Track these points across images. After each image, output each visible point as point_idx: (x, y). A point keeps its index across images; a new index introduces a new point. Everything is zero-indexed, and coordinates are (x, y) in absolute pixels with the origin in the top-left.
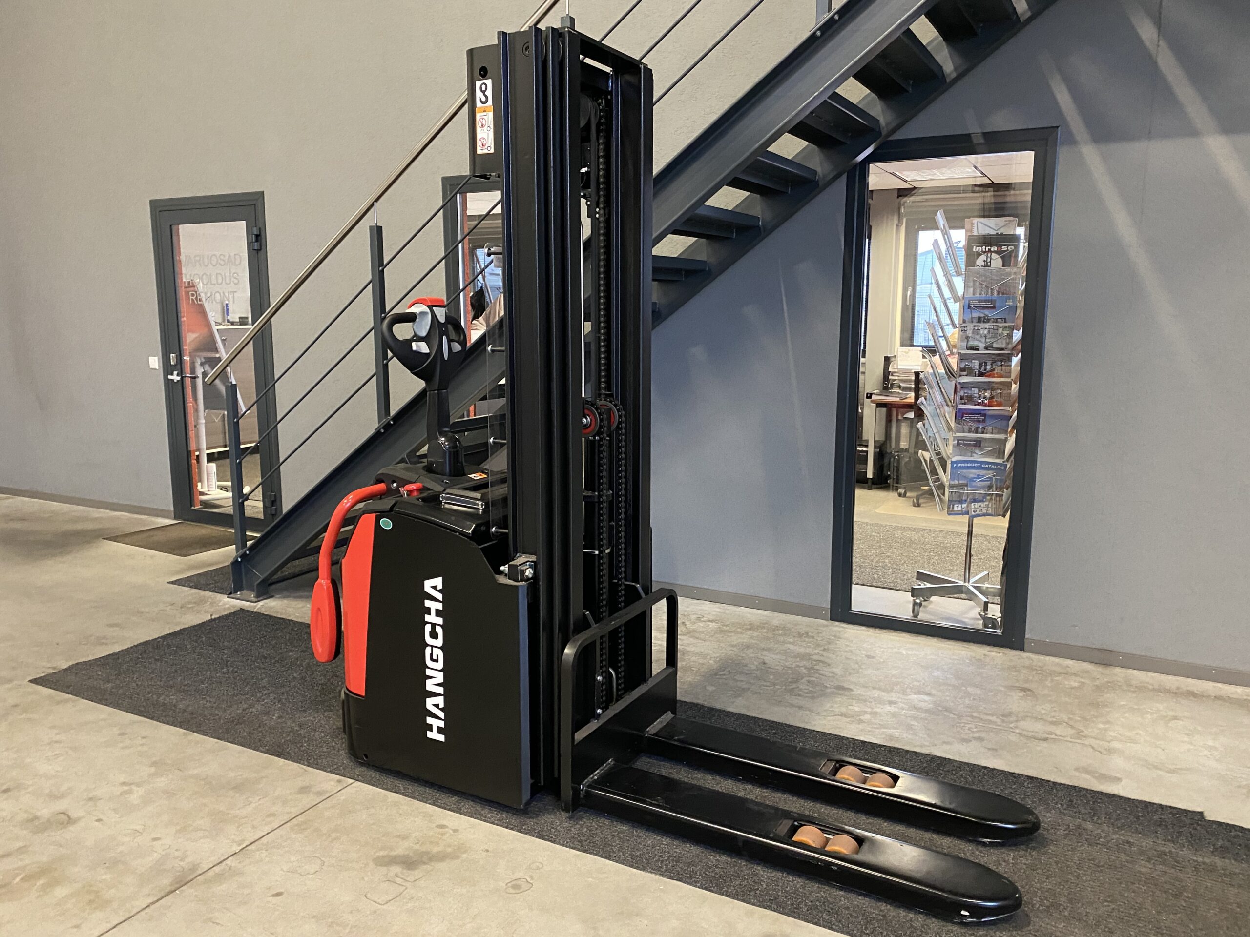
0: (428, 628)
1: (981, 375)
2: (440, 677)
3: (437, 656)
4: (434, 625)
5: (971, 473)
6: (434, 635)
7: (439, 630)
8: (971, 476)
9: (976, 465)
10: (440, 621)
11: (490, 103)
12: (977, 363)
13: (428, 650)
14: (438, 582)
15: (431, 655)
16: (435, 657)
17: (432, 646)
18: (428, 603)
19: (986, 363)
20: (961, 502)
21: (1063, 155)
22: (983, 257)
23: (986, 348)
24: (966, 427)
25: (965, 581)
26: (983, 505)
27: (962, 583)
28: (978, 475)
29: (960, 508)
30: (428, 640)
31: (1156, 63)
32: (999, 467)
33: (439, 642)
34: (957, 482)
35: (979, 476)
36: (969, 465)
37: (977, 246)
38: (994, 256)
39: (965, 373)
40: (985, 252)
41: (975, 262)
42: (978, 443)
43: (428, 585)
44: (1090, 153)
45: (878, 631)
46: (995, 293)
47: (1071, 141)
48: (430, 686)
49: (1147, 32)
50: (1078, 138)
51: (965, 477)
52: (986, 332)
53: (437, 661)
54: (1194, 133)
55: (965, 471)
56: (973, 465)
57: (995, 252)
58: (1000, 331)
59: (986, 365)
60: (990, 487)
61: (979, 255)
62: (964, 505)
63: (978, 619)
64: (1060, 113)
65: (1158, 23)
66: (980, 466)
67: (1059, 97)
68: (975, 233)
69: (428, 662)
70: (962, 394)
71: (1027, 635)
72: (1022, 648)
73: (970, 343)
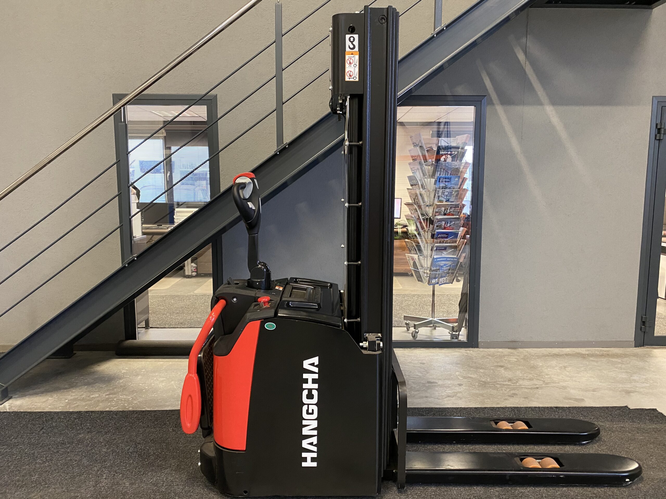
0: (305, 393)
1: (445, 214)
2: (315, 424)
3: (313, 410)
4: (310, 390)
5: (442, 263)
6: (310, 396)
7: (315, 393)
8: (442, 265)
9: (444, 259)
10: (316, 386)
11: (357, 49)
12: (443, 209)
13: (305, 408)
14: (316, 360)
15: (307, 411)
16: (310, 411)
17: (308, 405)
18: (305, 376)
20: (435, 278)
21: (489, 110)
22: (444, 157)
23: (446, 201)
24: (438, 241)
25: (432, 318)
26: (445, 278)
27: (431, 319)
29: (434, 281)
30: (305, 400)
31: (525, 71)
32: (454, 259)
33: (315, 400)
34: (435, 268)
35: (445, 265)
36: (441, 259)
38: (449, 156)
39: (437, 214)
40: (445, 154)
41: (440, 159)
42: (445, 248)
43: (306, 364)
44: (500, 109)
46: (449, 174)
47: (491, 103)
48: (305, 431)
49: (521, 57)
50: (494, 102)
51: (440, 266)
52: (447, 193)
53: (312, 413)
54: (541, 104)
55: (439, 262)
56: (443, 259)
57: (449, 154)
58: (453, 192)
59: (447, 210)
60: (449, 270)
61: (442, 155)
62: (437, 280)
63: (448, 336)
64: (487, 90)
65: (525, 53)
66: (446, 259)
67: (485, 81)
68: (440, 145)
69: (305, 415)
70: (437, 224)
71: (479, 340)
72: (477, 347)
73: (440, 199)
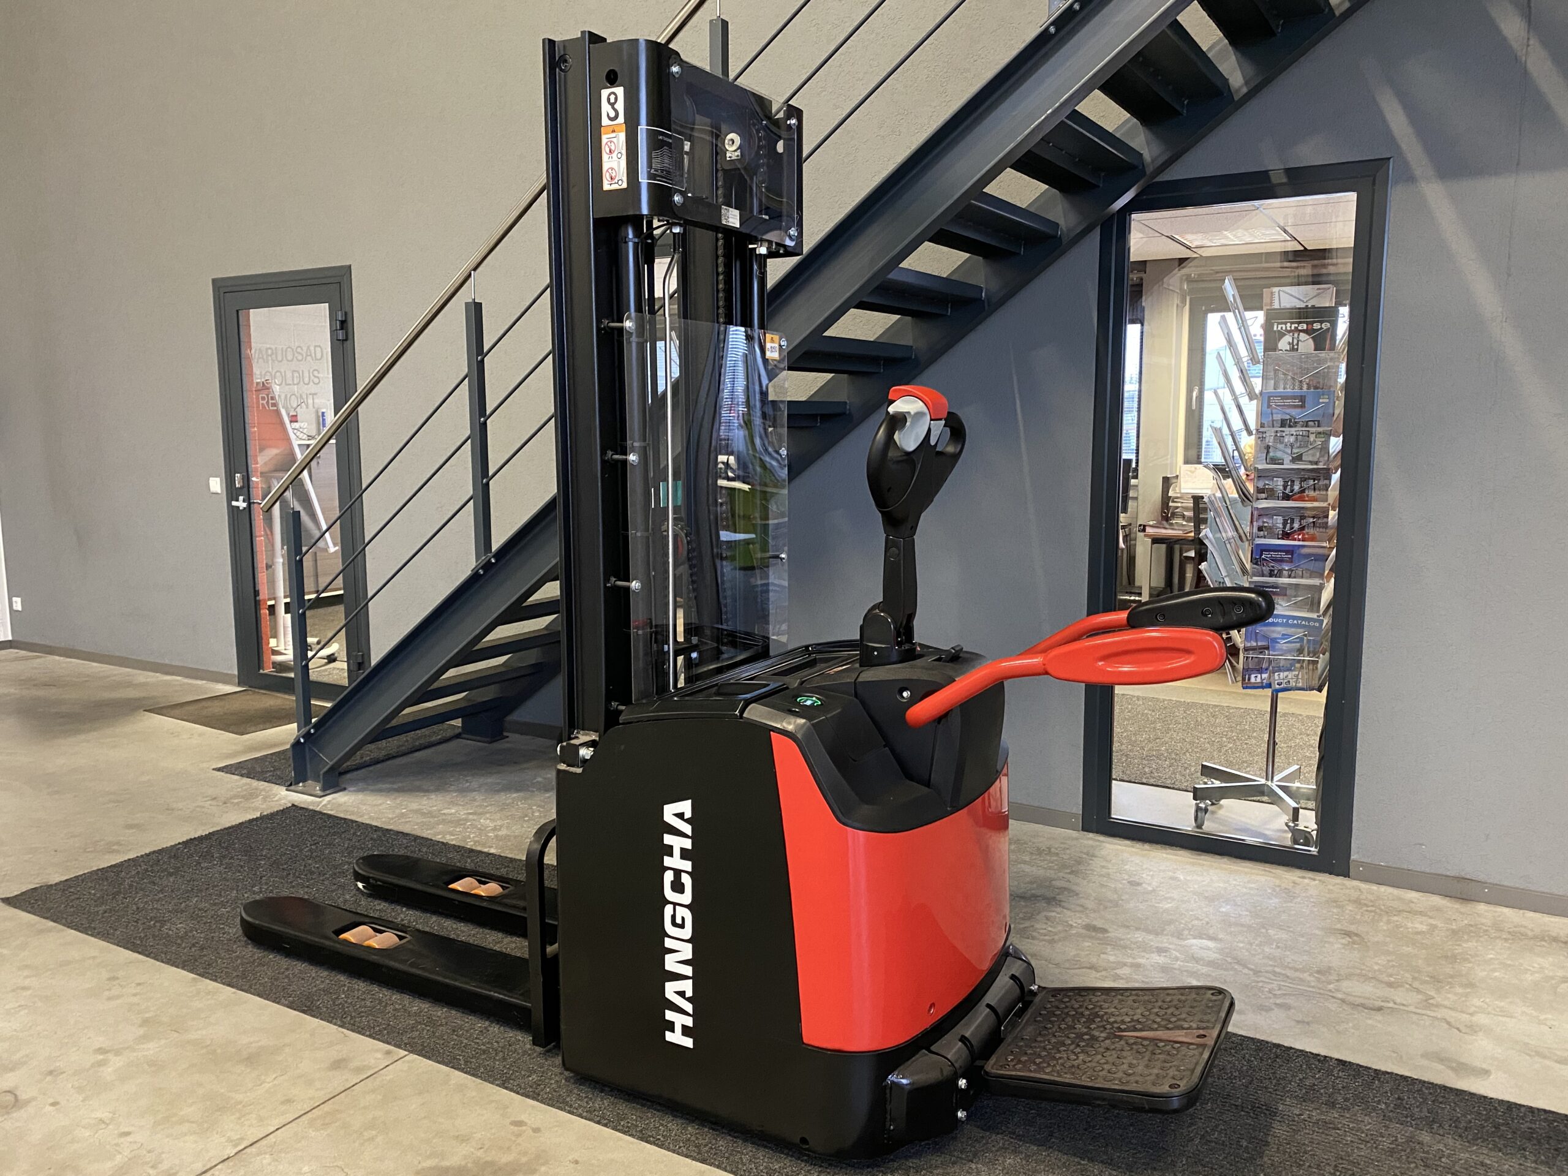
1: (1286, 497)
5: (1273, 632)
8: (1275, 635)
12: (1280, 481)
19: (1293, 482)
20: (1260, 671)
21: (1397, 198)
22: (1288, 338)
23: (1294, 460)
24: (1266, 570)
25: (1266, 779)
26: (1290, 675)
27: (1263, 781)
28: (1283, 635)
29: (1259, 680)
32: (1312, 624)
34: (1254, 643)
35: (1285, 636)
37: (1279, 323)
38: (1303, 336)
39: (1263, 496)
40: (1289, 332)
41: (1277, 345)
42: (1283, 591)
44: (1434, 192)
45: (1147, 846)
46: (1305, 387)
47: (1409, 177)
49: (1512, 27)
50: (1418, 172)
51: (1266, 637)
52: (1292, 439)
57: (1304, 331)
58: (1312, 438)
59: (1292, 486)
60: (1300, 651)
61: (1281, 335)
62: (1265, 676)
63: (1285, 831)
64: (1392, 140)
65: (1527, 15)
66: (1287, 621)
67: (1390, 117)
68: (1276, 306)
70: (1261, 524)
71: (1354, 857)
72: (1346, 875)
73: (1271, 454)
